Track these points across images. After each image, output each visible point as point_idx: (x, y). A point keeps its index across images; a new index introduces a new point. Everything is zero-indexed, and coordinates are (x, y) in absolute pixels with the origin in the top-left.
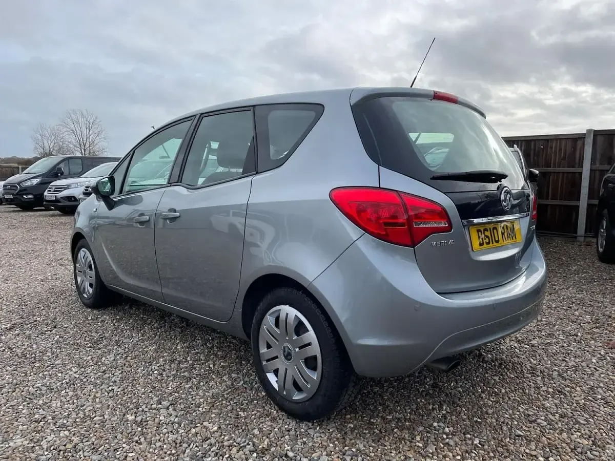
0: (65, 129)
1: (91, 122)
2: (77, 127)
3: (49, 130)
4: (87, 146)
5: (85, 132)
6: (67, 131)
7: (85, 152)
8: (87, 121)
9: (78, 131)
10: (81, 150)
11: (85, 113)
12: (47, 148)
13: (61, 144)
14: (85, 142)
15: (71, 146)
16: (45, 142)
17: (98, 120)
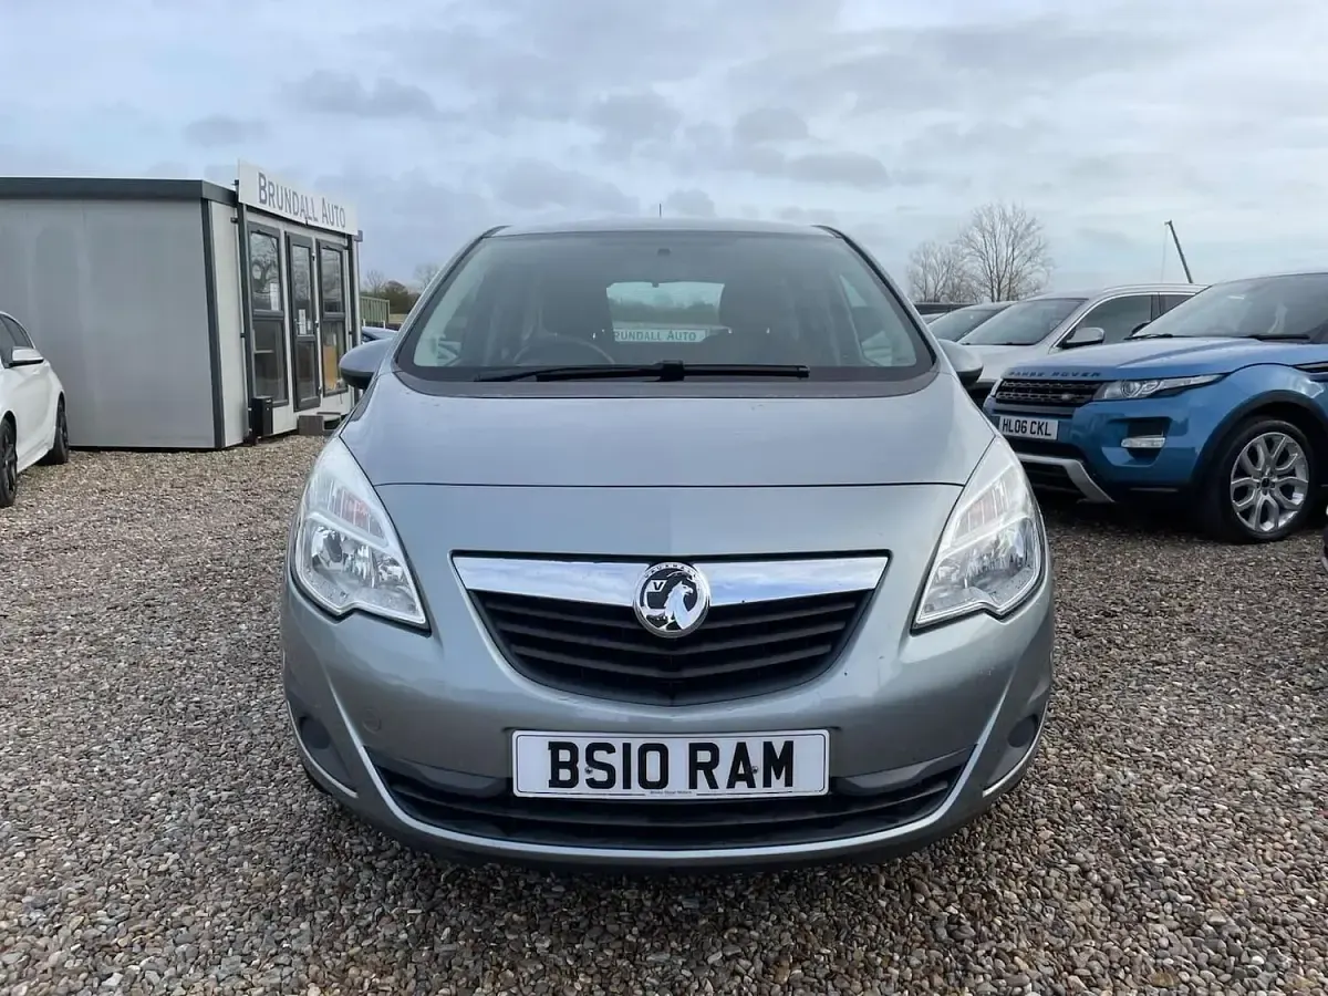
0: (966, 251)
1: (1020, 231)
2: (991, 245)
3: (939, 255)
4: (1005, 282)
5: (1005, 252)
6: (970, 254)
7: (999, 295)
8: (1011, 228)
9: (991, 252)
10: (992, 291)
11: (1009, 213)
12: (932, 290)
13: (956, 280)
14: (1001, 274)
15: (974, 284)
16: (930, 278)
17: (1034, 227)
